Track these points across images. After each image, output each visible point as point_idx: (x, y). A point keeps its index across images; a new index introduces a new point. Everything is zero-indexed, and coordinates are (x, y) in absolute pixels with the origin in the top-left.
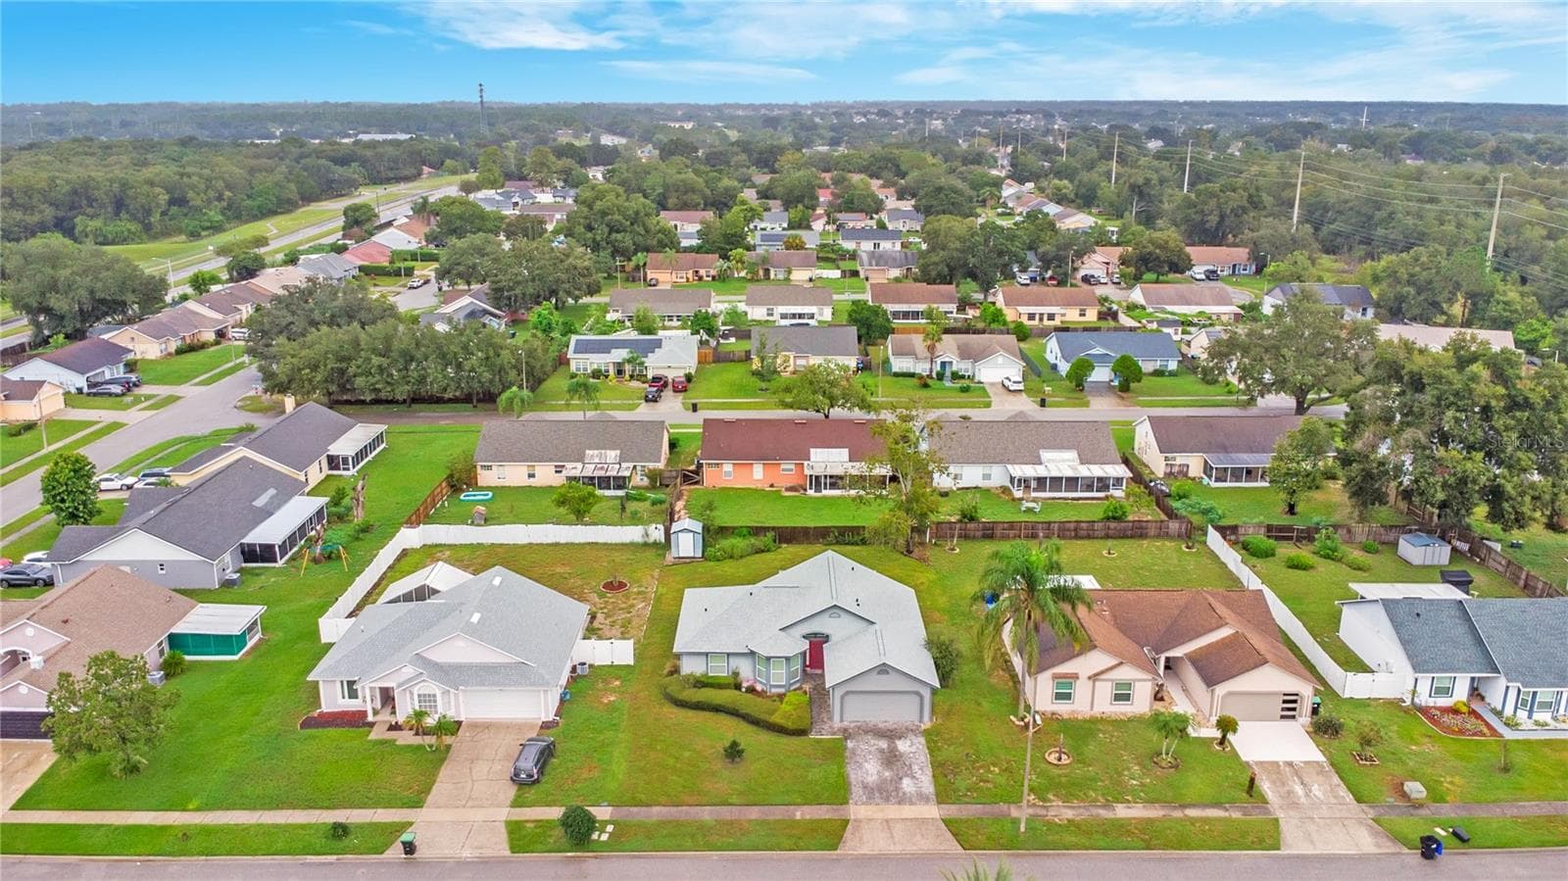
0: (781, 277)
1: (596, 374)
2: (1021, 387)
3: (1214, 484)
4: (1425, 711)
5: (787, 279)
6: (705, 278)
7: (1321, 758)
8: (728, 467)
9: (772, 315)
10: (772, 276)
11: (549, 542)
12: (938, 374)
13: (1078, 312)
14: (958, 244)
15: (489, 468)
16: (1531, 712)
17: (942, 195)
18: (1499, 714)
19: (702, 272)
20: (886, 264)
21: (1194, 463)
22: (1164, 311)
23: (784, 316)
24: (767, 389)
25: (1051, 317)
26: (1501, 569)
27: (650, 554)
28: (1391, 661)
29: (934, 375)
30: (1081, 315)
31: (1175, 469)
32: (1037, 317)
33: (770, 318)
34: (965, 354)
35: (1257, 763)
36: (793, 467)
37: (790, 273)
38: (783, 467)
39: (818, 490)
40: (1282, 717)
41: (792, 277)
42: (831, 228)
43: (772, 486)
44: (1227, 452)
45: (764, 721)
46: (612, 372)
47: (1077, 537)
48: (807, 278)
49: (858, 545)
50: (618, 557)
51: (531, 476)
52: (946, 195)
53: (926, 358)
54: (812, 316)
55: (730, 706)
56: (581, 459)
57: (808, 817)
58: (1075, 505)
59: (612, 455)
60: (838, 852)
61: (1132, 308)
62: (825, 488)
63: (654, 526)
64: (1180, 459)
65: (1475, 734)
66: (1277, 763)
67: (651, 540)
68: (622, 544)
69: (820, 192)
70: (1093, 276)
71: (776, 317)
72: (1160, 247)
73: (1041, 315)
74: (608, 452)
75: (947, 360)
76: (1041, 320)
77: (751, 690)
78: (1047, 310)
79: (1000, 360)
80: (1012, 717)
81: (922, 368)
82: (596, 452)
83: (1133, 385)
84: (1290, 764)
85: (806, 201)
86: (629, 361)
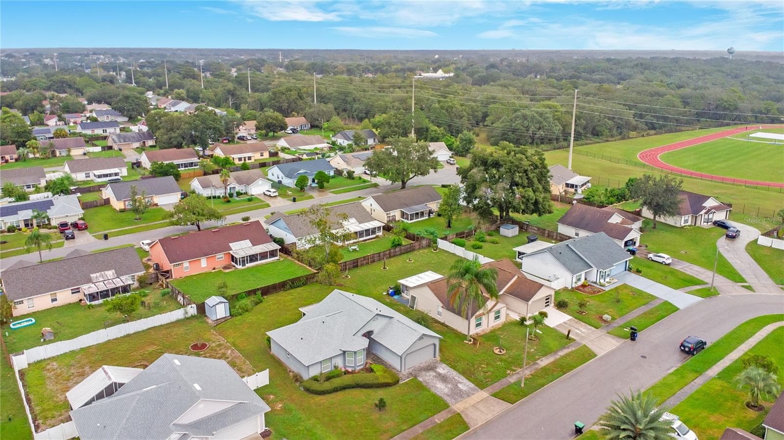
0: (64, 154)
1: (11, 230)
2: (277, 194)
3: (409, 222)
4: (577, 288)
5: (69, 155)
6: (10, 161)
7: (571, 317)
8: (186, 264)
9: (89, 177)
10: (58, 154)
11: (122, 335)
12: (229, 194)
13: (259, 154)
14: (187, 126)
15: (22, 302)
16: (605, 279)
17: (130, 101)
18: (595, 283)
19: (7, 157)
20: (130, 140)
21: (397, 214)
22: (300, 149)
23: (100, 176)
24: (140, 219)
25: (250, 158)
26: (536, 232)
27: (195, 323)
28: (557, 273)
29: (227, 195)
30: (261, 156)
31: (391, 218)
32: (243, 159)
33: (88, 179)
34: (240, 181)
35: (557, 326)
36: (223, 256)
37: (69, 151)
38: (217, 257)
39: (244, 265)
40: (546, 306)
41: (71, 154)
42: (61, 123)
43: (214, 269)
44: (408, 206)
45: (375, 384)
46: (22, 226)
47: (390, 257)
48: (82, 153)
49: (301, 286)
50: (176, 331)
51: (54, 300)
52: (133, 100)
53: (221, 187)
54: (116, 174)
55: (354, 384)
56: (90, 281)
57: (442, 420)
58: (368, 243)
59: (110, 273)
60: (471, 429)
61: (283, 149)
62: (247, 263)
63: (190, 306)
64: (392, 213)
65: (598, 293)
66: (561, 324)
67: (189, 315)
68: (172, 323)
69: (44, 103)
70: (244, 136)
71: (92, 177)
72: (274, 119)
73: (245, 158)
74: (106, 272)
75: (233, 186)
76: (245, 160)
77: (346, 372)
78: (247, 155)
79: (260, 182)
80: (465, 341)
81: (220, 192)
82: (98, 274)
83: (325, 184)
84: (564, 323)
85: (39, 108)
86: (36, 217)
